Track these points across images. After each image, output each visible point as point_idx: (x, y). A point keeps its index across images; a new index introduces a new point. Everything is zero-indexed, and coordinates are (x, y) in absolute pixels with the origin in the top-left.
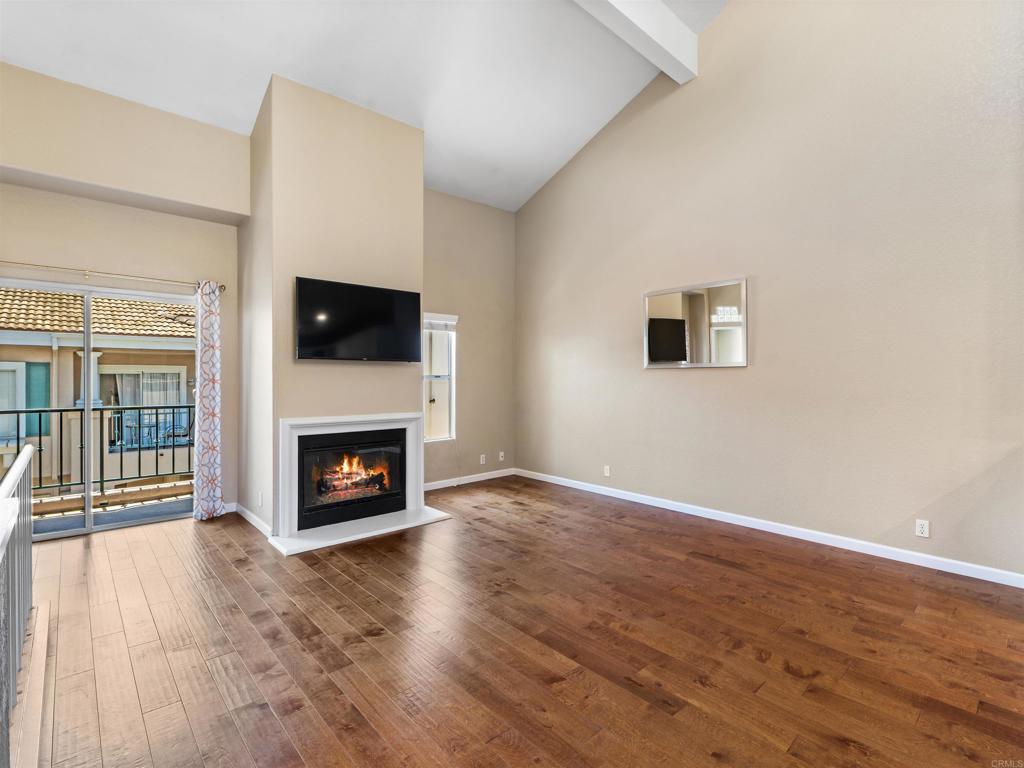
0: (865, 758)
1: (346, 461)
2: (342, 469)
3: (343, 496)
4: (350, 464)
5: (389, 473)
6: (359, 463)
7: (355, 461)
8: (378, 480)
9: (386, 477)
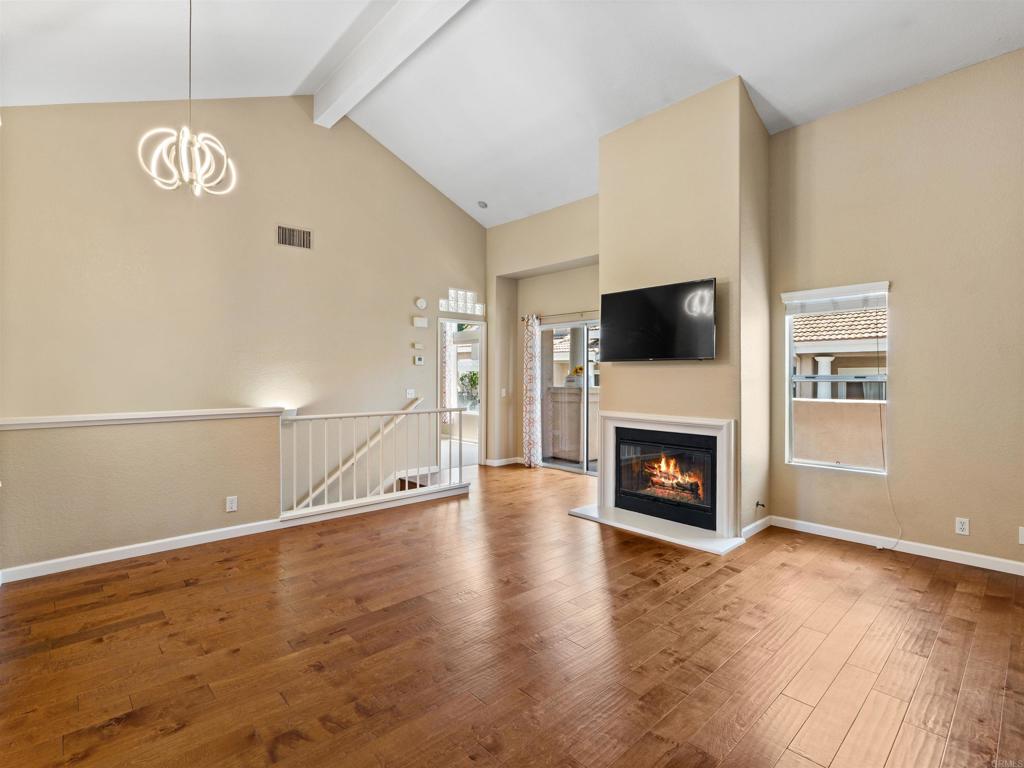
0: (159, 727)
1: (663, 460)
2: (660, 467)
3: (659, 492)
4: (668, 465)
5: (703, 484)
6: (675, 465)
7: (672, 462)
8: (693, 488)
9: (701, 488)
